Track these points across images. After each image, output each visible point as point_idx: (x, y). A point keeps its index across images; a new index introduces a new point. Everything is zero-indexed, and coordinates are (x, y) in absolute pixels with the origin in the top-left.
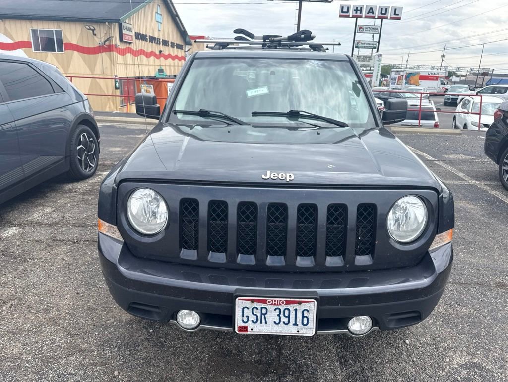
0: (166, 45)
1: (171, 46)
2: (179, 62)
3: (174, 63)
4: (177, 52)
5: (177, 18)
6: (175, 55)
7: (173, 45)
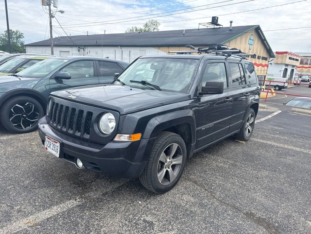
0: (254, 58)
1: (258, 58)
2: (262, 68)
3: (258, 68)
4: (262, 62)
5: (265, 41)
6: (260, 63)
7: (259, 58)
